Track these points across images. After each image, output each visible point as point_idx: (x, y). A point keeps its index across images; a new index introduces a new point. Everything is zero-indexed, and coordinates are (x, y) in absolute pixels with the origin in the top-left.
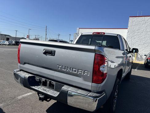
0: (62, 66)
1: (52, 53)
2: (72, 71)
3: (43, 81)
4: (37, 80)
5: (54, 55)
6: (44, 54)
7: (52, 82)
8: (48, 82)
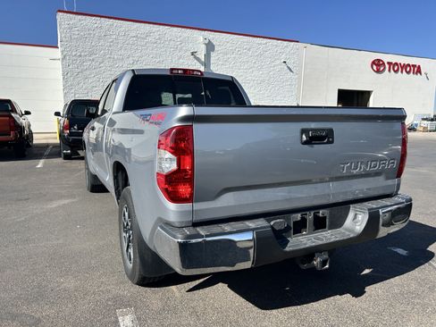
0: (351, 164)
1: (328, 137)
2: (370, 167)
3: (294, 223)
4: (277, 228)
6: (305, 143)
7: (321, 212)
8: (310, 217)
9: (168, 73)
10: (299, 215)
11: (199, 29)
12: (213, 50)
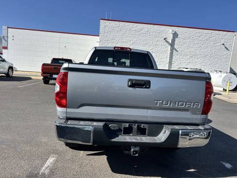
0: (163, 101)
1: (146, 85)
2: (178, 105)
3: (124, 128)
4: (113, 129)
5: (149, 88)
6: (130, 86)
7: (142, 125)
8: (135, 127)
9: (113, 49)
10: (128, 124)
11: (169, 26)
12: (177, 37)
